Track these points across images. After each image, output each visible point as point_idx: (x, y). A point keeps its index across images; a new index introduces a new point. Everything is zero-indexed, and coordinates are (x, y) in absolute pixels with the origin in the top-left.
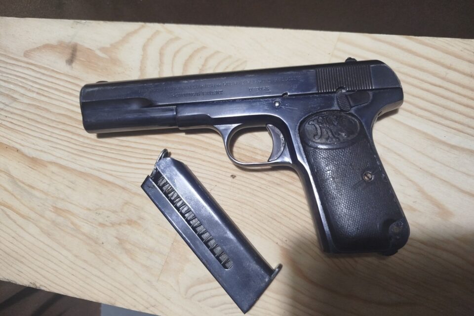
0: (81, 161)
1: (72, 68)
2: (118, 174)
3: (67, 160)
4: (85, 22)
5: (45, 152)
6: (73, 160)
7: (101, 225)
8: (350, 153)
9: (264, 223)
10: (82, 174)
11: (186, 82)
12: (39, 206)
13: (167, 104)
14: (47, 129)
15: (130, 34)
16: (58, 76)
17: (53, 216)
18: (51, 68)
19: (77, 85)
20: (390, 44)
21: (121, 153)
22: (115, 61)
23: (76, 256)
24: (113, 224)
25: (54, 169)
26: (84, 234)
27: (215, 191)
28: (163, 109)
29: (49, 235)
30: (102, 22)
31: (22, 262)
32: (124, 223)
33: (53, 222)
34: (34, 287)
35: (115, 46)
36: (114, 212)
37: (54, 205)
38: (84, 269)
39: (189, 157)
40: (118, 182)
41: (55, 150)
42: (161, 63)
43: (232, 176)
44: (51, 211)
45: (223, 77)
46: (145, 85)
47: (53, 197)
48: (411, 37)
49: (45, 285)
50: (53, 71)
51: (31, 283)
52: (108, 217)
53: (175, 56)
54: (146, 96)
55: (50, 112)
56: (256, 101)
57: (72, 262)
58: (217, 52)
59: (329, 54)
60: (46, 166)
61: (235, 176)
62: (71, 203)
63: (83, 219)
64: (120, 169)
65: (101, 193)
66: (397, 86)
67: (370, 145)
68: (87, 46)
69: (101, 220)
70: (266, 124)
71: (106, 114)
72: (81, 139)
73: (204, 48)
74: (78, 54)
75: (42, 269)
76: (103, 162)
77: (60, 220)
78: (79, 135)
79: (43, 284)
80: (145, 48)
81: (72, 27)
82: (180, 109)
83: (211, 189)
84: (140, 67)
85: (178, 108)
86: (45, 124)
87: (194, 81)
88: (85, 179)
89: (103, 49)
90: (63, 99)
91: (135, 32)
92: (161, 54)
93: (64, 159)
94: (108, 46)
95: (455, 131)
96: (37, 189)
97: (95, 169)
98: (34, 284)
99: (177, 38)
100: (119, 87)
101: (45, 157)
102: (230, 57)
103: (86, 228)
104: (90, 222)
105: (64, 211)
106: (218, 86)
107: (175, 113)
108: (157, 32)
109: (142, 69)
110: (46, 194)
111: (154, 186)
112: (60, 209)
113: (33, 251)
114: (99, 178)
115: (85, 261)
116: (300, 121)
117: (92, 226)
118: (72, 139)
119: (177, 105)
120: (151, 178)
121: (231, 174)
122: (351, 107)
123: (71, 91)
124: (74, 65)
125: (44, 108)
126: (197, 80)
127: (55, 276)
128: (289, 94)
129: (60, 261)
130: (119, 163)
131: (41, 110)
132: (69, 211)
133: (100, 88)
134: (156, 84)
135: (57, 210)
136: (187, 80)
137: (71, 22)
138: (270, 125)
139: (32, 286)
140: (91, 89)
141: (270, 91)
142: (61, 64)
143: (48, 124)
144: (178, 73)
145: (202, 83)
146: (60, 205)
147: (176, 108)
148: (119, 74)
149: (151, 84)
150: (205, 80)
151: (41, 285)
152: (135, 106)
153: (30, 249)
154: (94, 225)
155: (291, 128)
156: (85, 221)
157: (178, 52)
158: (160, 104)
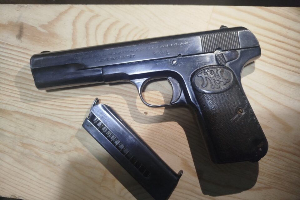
0: (37, 109)
1: (22, 41)
2: (65, 116)
3: (26, 109)
4: (27, 6)
5: (9, 104)
6: (31, 109)
7: (57, 152)
8: (228, 96)
9: (169, 143)
10: (38, 118)
11: (107, 50)
12: (10, 143)
13: (96, 66)
14: (9, 88)
15: (62, 14)
16: (11, 48)
17: (21, 149)
18: (6, 42)
19: (27, 54)
20: (249, 13)
21: (64, 102)
22: (53, 35)
23: (42, 175)
24: (65, 152)
25: (18, 116)
26: (45, 160)
27: (134, 124)
28: (93, 70)
29: (20, 162)
30: (39, 5)
31: (3, 182)
32: (73, 151)
33: (22, 153)
34: (14, 198)
35: (51, 23)
36: (65, 143)
37: (21, 142)
38: (48, 183)
39: (113, 101)
40: (65, 122)
41: (17, 102)
42: (87, 35)
43: (145, 113)
44: (19, 146)
45: (135, 45)
46: (78, 53)
47: (19, 136)
48: (262, 7)
49: (22, 196)
50: (7, 44)
51: (12, 195)
52: (61, 147)
53: (97, 29)
54: (80, 61)
55: (9, 75)
56: (159, 61)
57: (39, 179)
58: (128, 24)
59: (207, 22)
60: (12, 115)
61: (147, 113)
62: (33, 139)
63: (44, 150)
64: (66, 113)
65: (54, 131)
66: (257, 46)
67: (240, 89)
68: (31, 24)
69: (56, 150)
70: (167, 77)
71: (51, 77)
72: (35, 94)
73: (117, 22)
74: (24, 30)
75: (18, 185)
76: (53, 109)
77: (27, 151)
78: (33, 91)
79: (21, 195)
80: (74, 23)
81: (17, 10)
82: (105, 70)
83: (131, 123)
84: (73, 38)
85: (103, 69)
86: (7, 84)
87: (113, 49)
88: (41, 122)
89: (43, 26)
90: (17, 65)
91: (65, 12)
92: (87, 28)
93: (24, 109)
94: (46, 23)
95: (294, 73)
96: (7, 131)
97: (47, 114)
98: (14, 196)
99: (97, 16)
100: (58, 56)
101: (9, 108)
102: (137, 27)
103: (46, 156)
104: (48, 151)
105: (28, 145)
106: (131, 51)
107: (102, 73)
108: (82, 12)
109: (74, 40)
110: (14, 134)
111: (91, 125)
112: (26, 144)
113: (11, 174)
114: (51, 120)
115: (48, 178)
116: (191, 74)
117: (50, 154)
118: (28, 93)
119: (103, 67)
120: (89, 119)
121: (144, 112)
122: (226, 62)
123: (22, 59)
124: (22, 39)
125: (4, 72)
126: (116, 48)
127: (29, 189)
128: (182, 55)
129: (30, 179)
130: (65, 109)
131: (3, 74)
132: (33, 145)
133: (45, 58)
134: (86, 52)
135: (24, 145)
136: (108, 49)
137: (16, 6)
138: (170, 77)
139: (13, 197)
140: (38, 59)
141: (169, 53)
142: (12, 39)
143: (9, 84)
144: (101, 43)
145: (120, 49)
146: (25, 141)
147: (102, 69)
148: (57, 44)
149: (82, 53)
150: (122, 47)
151: (19, 196)
152: (72, 70)
153: (7, 173)
154: (51, 153)
155: (185, 79)
156: (44, 151)
157: (98, 26)
158: (90, 67)
